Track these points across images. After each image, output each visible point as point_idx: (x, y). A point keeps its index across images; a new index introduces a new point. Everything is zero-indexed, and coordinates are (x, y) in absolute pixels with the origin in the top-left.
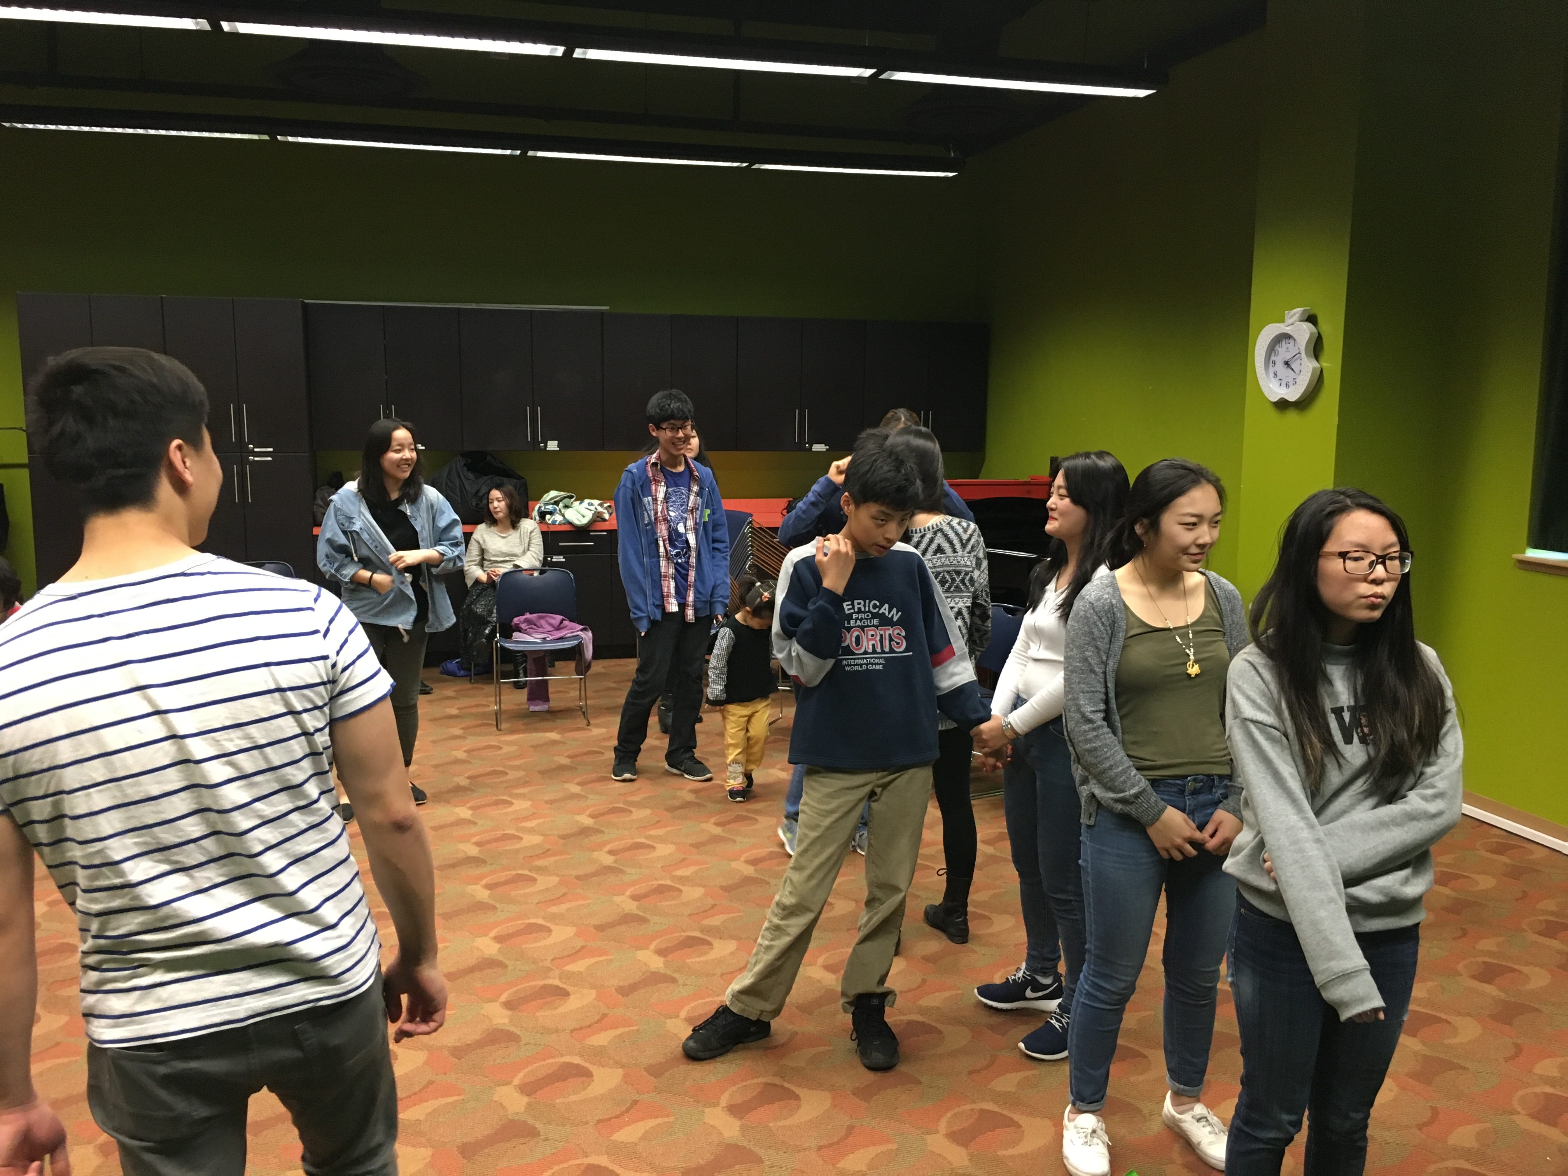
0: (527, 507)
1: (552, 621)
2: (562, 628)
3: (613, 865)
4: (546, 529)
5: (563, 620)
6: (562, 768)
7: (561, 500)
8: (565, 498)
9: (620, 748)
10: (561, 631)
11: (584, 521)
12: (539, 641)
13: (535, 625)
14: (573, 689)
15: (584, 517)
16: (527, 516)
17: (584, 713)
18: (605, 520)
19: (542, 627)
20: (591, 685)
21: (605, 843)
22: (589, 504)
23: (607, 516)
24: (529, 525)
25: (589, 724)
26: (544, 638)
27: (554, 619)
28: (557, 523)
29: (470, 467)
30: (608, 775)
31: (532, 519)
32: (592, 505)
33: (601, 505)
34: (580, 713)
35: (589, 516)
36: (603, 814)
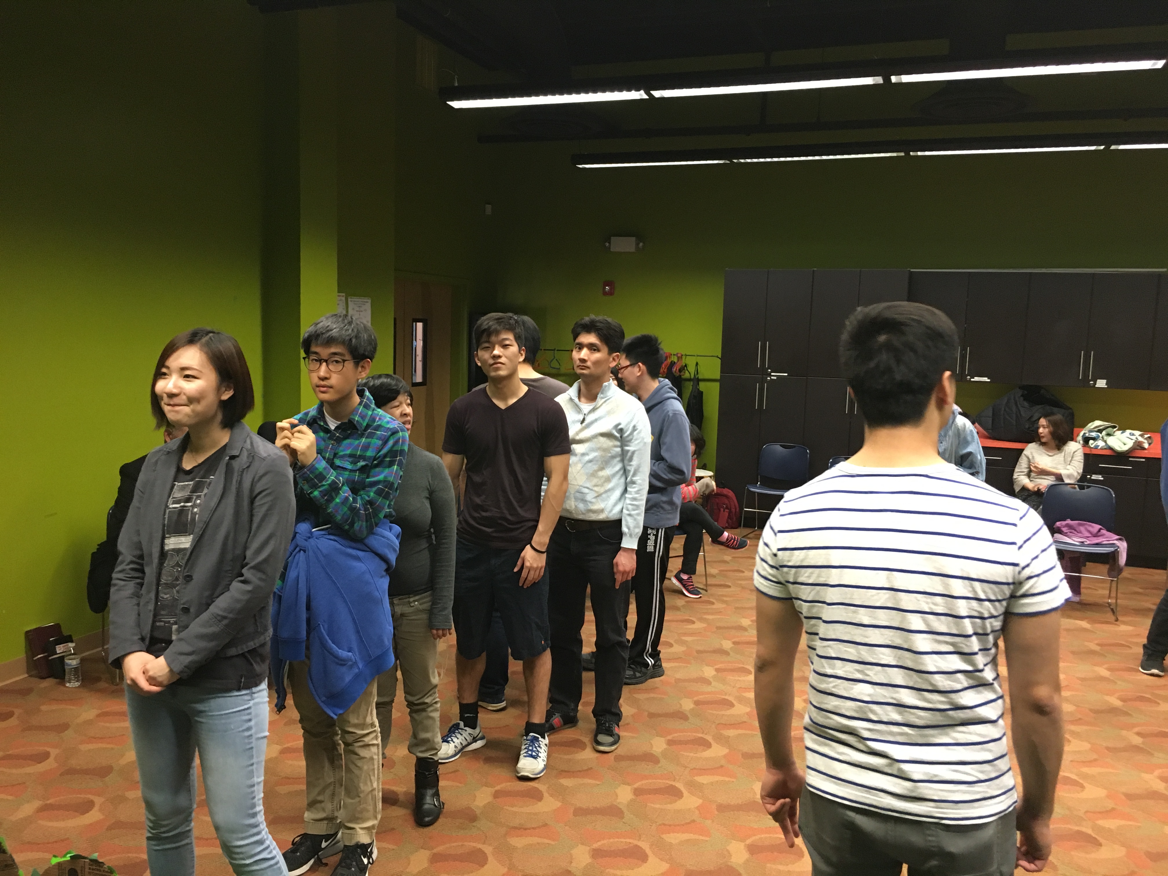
0: (1072, 433)
1: (1090, 529)
2: (1099, 536)
3: (1141, 746)
4: (1088, 452)
5: (1101, 529)
6: (1093, 652)
7: (1104, 429)
8: (1108, 427)
9: (1148, 646)
10: (1099, 538)
11: (1125, 448)
12: (1078, 544)
13: (1075, 530)
14: (1103, 588)
15: (1125, 444)
16: (1072, 439)
17: (1112, 610)
18: (1144, 449)
19: (1080, 532)
20: (1122, 588)
21: (1133, 726)
22: (1130, 433)
23: (1146, 445)
24: (1074, 447)
25: (1117, 620)
26: (1083, 542)
27: (1093, 527)
28: (1099, 448)
29: (1026, 398)
30: (1137, 668)
31: (1076, 442)
32: (1133, 435)
33: (1141, 436)
34: (1109, 609)
35: (1130, 444)
36: (1130, 700)
